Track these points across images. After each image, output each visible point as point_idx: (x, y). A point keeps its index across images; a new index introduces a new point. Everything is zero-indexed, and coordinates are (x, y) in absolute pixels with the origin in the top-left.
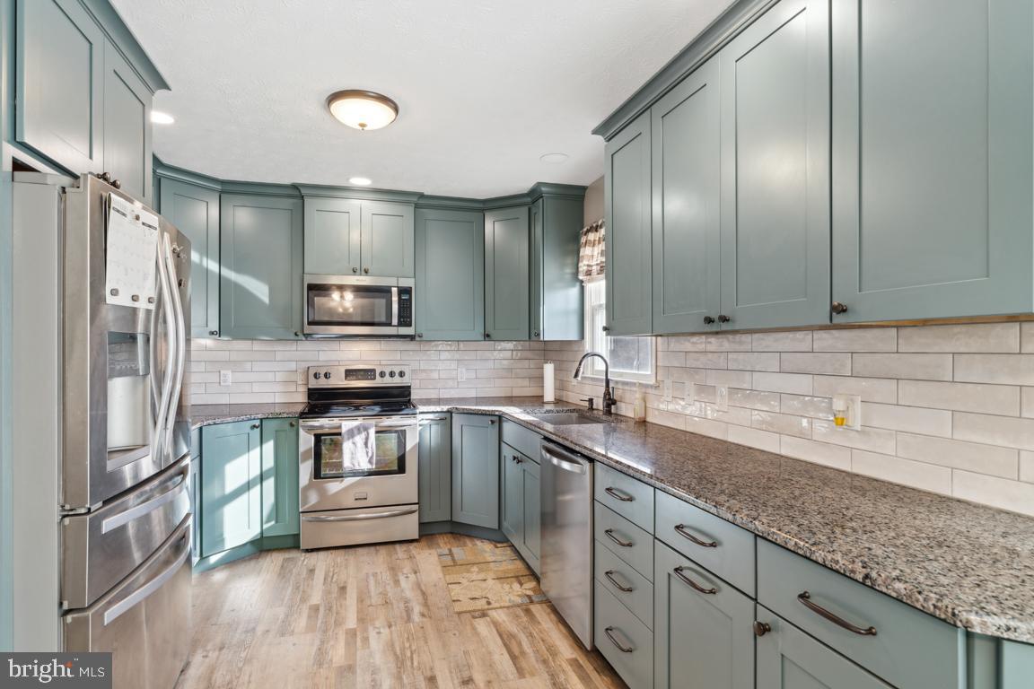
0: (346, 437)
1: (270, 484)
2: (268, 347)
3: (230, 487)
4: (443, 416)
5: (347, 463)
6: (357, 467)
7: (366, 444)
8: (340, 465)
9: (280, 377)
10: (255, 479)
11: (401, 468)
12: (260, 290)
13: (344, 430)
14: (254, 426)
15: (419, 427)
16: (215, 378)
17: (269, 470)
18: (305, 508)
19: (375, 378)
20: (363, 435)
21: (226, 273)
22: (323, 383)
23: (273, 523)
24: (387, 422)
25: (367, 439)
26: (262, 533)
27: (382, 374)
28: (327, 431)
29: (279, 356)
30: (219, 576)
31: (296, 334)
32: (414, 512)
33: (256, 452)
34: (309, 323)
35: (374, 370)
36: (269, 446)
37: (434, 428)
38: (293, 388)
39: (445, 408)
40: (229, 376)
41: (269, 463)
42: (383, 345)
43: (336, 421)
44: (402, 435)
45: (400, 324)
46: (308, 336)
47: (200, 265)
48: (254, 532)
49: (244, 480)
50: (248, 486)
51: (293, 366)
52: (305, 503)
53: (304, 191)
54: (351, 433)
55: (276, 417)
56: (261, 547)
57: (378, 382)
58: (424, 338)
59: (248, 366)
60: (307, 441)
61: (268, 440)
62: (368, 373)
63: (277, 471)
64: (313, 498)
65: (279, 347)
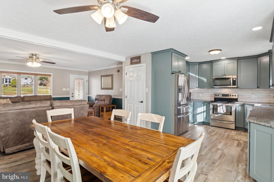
0: (218, 106)
1: (205, 113)
2: (207, 90)
3: (198, 112)
4: (241, 105)
5: (218, 111)
6: (220, 112)
7: (223, 108)
8: (217, 112)
9: (209, 95)
10: (202, 112)
11: (231, 114)
12: (205, 80)
13: (218, 105)
14: (202, 103)
15: (236, 106)
16: (198, 95)
17: (205, 111)
18: (211, 118)
19: (229, 96)
20: (222, 106)
21: (200, 77)
22: (217, 97)
23: (205, 120)
24: (227, 104)
25: (223, 107)
26: (204, 121)
27: (230, 96)
28: (215, 105)
29: (209, 91)
30: (196, 126)
31: (211, 88)
32: (234, 123)
33: (203, 107)
34: (214, 86)
35: (228, 95)
36: (205, 107)
37: (240, 107)
38: (212, 98)
39: (242, 103)
40: (200, 95)
41: (205, 110)
42: (231, 89)
43: (217, 103)
44: (231, 108)
45: (233, 85)
46: (214, 88)
47: (195, 76)
48: (202, 120)
49: (201, 112)
50: (201, 113)
51: (212, 93)
52: (210, 118)
53: (213, 62)
54: (220, 106)
55: (206, 102)
56: (203, 123)
57: (229, 97)
58: (240, 88)
59: (204, 93)
60: (211, 107)
61: (205, 106)
62: (227, 95)
63: (206, 111)
64: (212, 117)
65: (209, 90)
